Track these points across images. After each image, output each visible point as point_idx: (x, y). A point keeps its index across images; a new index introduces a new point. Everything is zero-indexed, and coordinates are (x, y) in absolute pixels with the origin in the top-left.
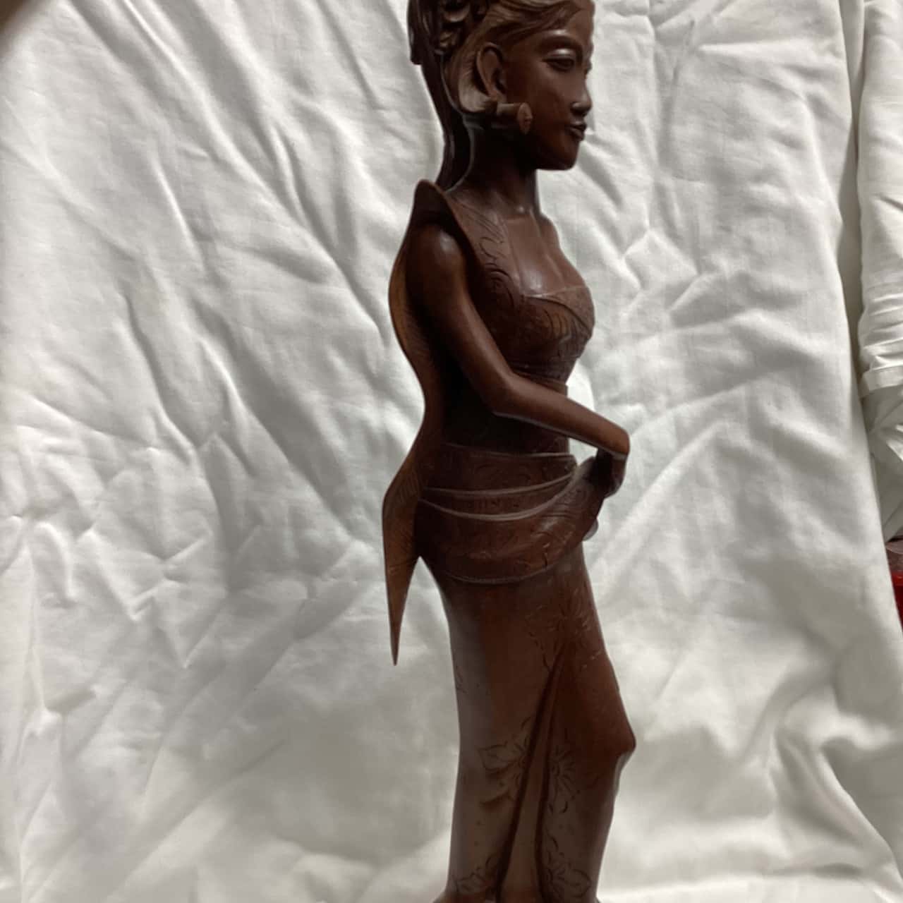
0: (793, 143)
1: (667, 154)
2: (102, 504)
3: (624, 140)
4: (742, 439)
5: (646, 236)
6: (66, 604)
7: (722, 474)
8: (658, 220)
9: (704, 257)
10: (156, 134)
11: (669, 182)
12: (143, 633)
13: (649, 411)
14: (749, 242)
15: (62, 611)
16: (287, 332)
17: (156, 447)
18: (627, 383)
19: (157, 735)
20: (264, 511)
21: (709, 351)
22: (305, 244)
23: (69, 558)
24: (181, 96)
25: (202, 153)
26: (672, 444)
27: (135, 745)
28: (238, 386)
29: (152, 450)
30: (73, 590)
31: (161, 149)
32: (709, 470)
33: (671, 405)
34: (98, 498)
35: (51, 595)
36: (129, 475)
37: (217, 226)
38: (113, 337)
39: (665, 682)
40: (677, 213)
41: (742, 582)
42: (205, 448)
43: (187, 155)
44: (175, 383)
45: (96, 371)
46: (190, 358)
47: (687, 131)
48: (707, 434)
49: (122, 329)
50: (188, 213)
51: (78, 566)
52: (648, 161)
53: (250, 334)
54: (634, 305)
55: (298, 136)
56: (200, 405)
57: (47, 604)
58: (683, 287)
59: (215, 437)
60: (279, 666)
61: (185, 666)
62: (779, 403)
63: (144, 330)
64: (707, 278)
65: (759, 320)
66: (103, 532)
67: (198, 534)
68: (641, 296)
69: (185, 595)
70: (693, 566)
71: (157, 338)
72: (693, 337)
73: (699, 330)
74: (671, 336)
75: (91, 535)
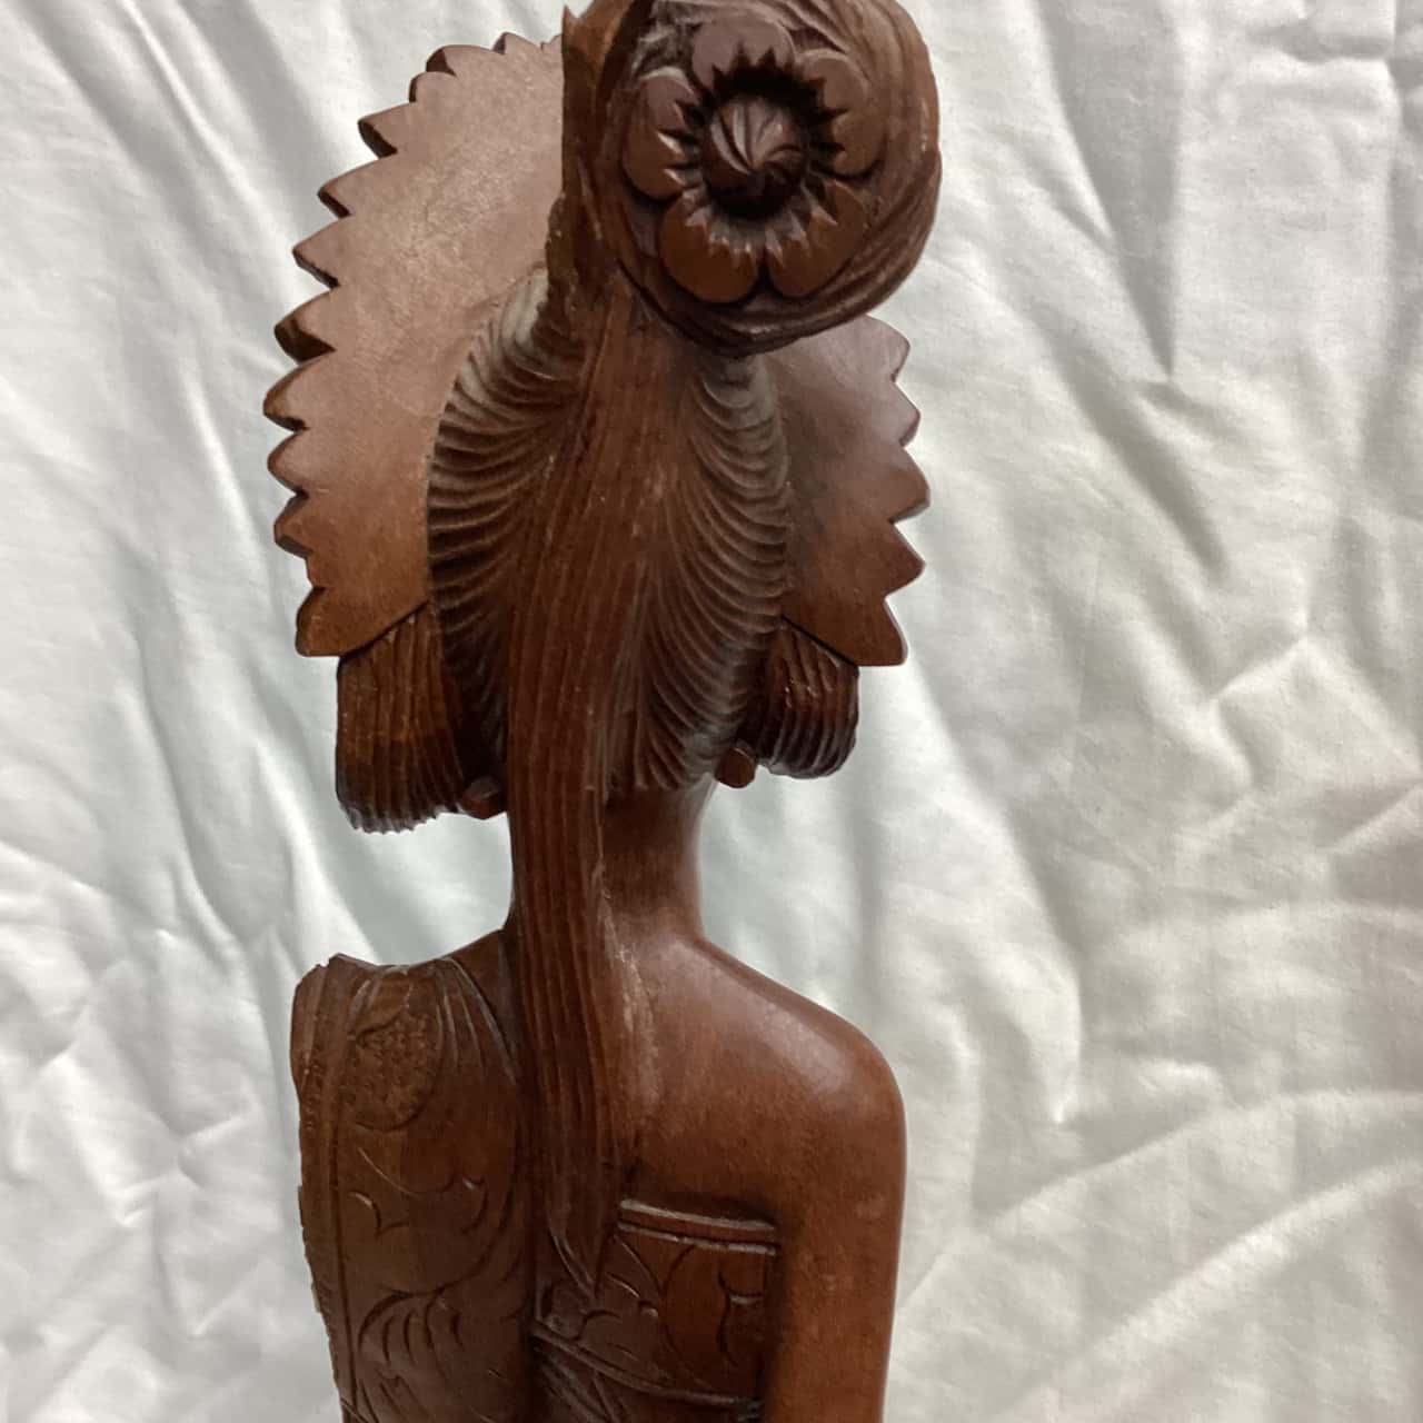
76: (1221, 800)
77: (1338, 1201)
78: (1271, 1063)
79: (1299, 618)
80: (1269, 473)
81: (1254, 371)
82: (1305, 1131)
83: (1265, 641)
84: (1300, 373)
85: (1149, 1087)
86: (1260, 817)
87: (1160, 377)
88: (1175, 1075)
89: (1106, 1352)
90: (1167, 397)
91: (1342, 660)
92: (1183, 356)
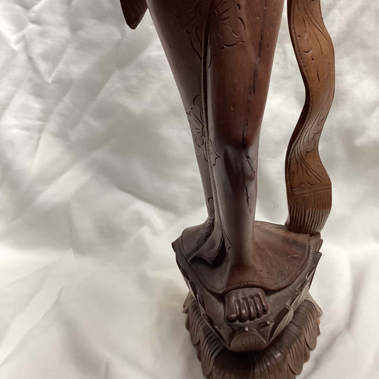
12: (22, 58)
19: (39, 123)
27: (27, 129)
60: (108, 86)
69: (42, 34)
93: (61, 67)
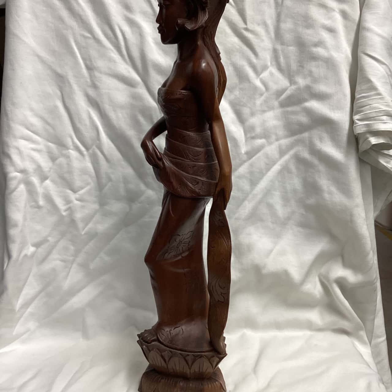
0: (331, 30)
1: (278, 35)
2: (52, 170)
3: (260, 30)
4: (306, 155)
5: (269, 70)
6: (39, 207)
7: (298, 168)
8: (274, 63)
9: (293, 79)
10: (72, 28)
11: (279, 47)
12: (67, 220)
13: (268, 141)
14: (311, 72)
15: (37, 209)
16: (122, 107)
17: (72, 149)
18: (258, 130)
19: (71, 258)
20: (112, 176)
21: (294, 118)
22: (129, 72)
23: (40, 190)
24: (82, 13)
25: (89, 35)
26: (277, 156)
27: (64, 261)
28: (103, 128)
29: (70, 151)
30: (41, 202)
31: (74, 35)
32: (293, 167)
33: (277, 140)
34: (51, 168)
35: (33, 204)
36: (62, 160)
37: (95, 64)
38: (56, 107)
39: (271, 251)
40: (282, 60)
41: (304, 213)
42: (91, 151)
43: (83, 36)
44: (79, 125)
45: (49, 120)
46: (84, 116)
47: (287, 25)
48: (292, 152)
49: (60, 105)
50: (84, 59)
51: (43, 193)
52: (271, 38)
53: (107, 107)
54: (263, 98)
55: (126, 29)
56: (88, 134)
57: (31, 207)
58: (284, 91)
59: (94, 147)
61: (83, 233)
62: (321, 139)
63: (67, 105)
64: (293, 87)
65: (314, 105)
66: (53, 181)
67: (88, 184)
68: (266, 95)
69: (83, 207)
70: (285, 206)
71: (72, 108)
72: (287, 112)
73: (290, 109)
74: (278, 111)
75: (48, 182)
76: (262, 95)
77: (286, 157)
78: (274, 137)
79: (269, 64)
80: (262, 41)
81: (259, 25)
82: (280, 147)
83: (265, 68)
84: (265, 25)
85: (256, 144)
86: (268, 96)
87: (245, 26)
88: (260, 142)
89: (255, 192)
90: (247, 29)
91: (276, 70)
92: (248, 23)
93: (90, 225)
